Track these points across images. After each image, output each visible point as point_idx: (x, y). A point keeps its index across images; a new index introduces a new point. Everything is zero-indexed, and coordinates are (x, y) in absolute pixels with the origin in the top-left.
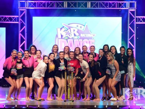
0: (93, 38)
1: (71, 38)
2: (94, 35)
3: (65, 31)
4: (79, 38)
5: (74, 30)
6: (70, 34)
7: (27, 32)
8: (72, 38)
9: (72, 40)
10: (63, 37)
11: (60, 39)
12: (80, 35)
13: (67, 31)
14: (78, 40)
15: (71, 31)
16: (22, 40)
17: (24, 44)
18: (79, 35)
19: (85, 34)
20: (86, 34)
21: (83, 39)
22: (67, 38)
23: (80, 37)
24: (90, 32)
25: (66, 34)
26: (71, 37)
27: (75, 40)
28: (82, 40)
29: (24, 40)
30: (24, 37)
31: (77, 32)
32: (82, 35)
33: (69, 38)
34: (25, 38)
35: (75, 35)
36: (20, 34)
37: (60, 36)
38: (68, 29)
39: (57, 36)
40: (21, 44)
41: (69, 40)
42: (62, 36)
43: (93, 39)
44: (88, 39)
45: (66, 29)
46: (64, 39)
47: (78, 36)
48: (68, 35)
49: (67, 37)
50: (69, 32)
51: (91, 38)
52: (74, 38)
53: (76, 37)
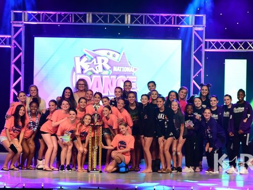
0: (133, 74)
2: (135, 69)
3: (87, 61)
4: (110, 74)
5: (103, 61)
6: (96, 67)
7: (24, 63)
8: (100, 73)
9: (99, 77)
10: (85, 72)
11: (79, 74)
12: (112, 68)
13: (90, 61)
14: (109, 77)
15: (97, 62)
16: (17, 76)
17: (20, 82)
18: (110, 69)
19: (121, 67)
20: (123, 67)
21: (117, 75)
22: (90, 73)
23: (113, 71)
24: (129, 64)
25: (89, 66)
26: (97, 72)
27: (104, 77)
29: (19, 76)
30: (20, 70)
31: (108, 64)
32: (116, 69)
33: (94, 74)
34: (22, 73)
35: (104, 68)
36: (13, 66)
37: (79, 70)
38: (92, 59)
39: (74, 70)
40: (14, 82)
41: (94, 77)
42: (82, 70)
43: (134, 76)
44: (126, 75)
45: (90, 59)
46: (86, 74)
47: (108, 70)
48: (92, 69)
49: (91, 71)
50: (95, 63)
51: (130, 74)
53: (106, 72)
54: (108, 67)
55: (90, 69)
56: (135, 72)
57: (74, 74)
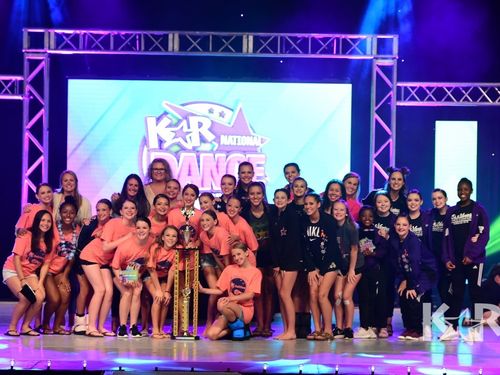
0: (259, 150)
1: (190, 148)
2: (262, 141)
3: (170, 126)
4: (215, 149)
5: (200, 125)
6: (187, 137)
7: (49, 129)
8: (194, 149)
9: (194, 155)
10: (165, 146)
11: (154, 150)
12: (218, 139)
13: (176, 125)
14: (212, 155)
15: (189, 127)
16: (34, 154)
17: (40, 167)
18: (214, 140)
19: (235, 137)
20: (239, 137)
21: (228, 152)
23: (219, 145)
24: (251, 131)
25: (174, 134)
26: (189, 146)
27: (202, 156)
28: (224, 155)
29: (40, 154)
30: (41, 143)
31: (210, 130)
32: (225, 140)
33: (183, 149)
34: (44, 149)
35: (203, 140)
36: (27, 135)
37: (154, 144)
38: (180, 121)
39: (145, 142)
40: (30, 165)
41: (183, 155)
42: (161, 142)
43: (261, 153)
44: (245, 152)
45: (175, 121)
46: (167, 150)
47: (211, 143)
48: (180, 140)
49: (178, 144)
50: (185, 129)
51: (254, 150)
52: (199, 149)
53: (205, 147)
54: (210, 137)
55: (177, 140)
56: (261, 145)
57: (146, 149)
